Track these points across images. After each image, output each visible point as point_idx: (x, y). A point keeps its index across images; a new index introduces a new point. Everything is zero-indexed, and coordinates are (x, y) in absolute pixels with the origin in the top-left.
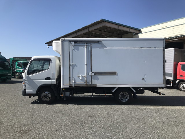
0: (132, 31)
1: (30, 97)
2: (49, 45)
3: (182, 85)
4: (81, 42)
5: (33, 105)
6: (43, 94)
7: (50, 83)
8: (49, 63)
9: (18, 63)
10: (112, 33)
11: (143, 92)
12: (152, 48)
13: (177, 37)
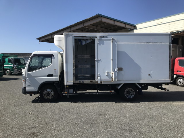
0: (127, 26)
1: (31, 95)
2: (40, 40)
3: (179, 80)
4: (86, 36)
5: (35, 103)
6: (46, 92)
7: (53, 80)
8: (52, 59)
9: (8, 59)
10: (107, 29)
11: (147, 88)
12: (158, 43)
13: (174, 33)
